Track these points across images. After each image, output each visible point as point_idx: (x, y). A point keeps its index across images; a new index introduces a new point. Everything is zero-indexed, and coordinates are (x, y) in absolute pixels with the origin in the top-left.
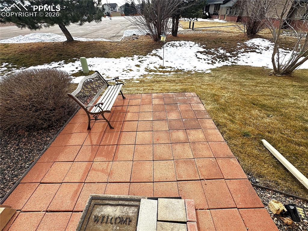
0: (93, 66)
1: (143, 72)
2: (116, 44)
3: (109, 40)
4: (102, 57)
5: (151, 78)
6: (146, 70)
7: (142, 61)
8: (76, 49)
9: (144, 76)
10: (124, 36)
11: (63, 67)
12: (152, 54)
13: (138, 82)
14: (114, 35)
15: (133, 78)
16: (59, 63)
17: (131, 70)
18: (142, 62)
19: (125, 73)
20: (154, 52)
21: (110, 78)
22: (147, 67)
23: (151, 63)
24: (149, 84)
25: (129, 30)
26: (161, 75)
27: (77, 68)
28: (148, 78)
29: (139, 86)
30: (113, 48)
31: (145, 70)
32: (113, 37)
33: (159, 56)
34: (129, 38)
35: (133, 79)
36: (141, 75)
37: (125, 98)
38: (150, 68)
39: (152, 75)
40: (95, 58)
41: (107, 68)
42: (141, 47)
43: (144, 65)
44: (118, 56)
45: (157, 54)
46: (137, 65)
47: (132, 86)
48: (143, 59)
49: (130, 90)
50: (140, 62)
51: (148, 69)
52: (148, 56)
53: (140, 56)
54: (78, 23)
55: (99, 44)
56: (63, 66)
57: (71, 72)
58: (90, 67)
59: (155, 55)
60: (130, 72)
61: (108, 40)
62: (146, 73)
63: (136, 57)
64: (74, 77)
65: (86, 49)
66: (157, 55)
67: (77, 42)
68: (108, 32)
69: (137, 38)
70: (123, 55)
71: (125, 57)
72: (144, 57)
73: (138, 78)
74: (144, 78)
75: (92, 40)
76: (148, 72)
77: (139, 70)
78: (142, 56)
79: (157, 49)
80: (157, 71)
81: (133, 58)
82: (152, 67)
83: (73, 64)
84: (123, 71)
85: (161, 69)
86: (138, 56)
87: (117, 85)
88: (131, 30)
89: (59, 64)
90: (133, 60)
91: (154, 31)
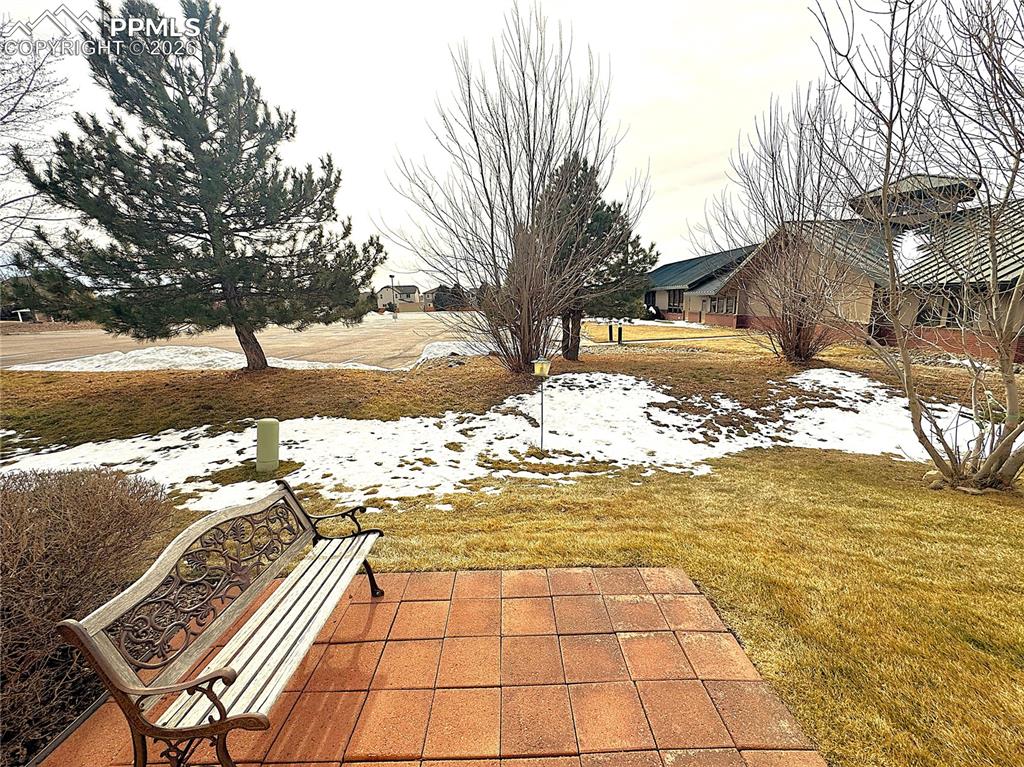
0: (301, 445)
1: (470, 469)
2: (394, 378)
3: (376, 368)
4: (338, 417)
5: (498, 492)
6: (484, 461)
7: (471, 429)
8: (263, 390)
9: (474, 484)
10: (424, 356)
11: (196, 446)
12: (502, 407)
13: (449, 508)
14: (397, 353)
15: (432, 492)
16: (186, 434)
17: (428, 462)
18: (470, 433)
19: (405, 471)
20: (510, 402)
21: (348, 490)
22: (485, 453)
23: (502, 439)
24: (489, 521)
25: (440, 343)
26: (535, 483)
27: (240, 452)
28: (489, 491)
29: (449, 531)
30: (382, 390)
31: (475, 462)
32: (390, 358)
33: (526, 417)
34: (437, 362)
35: (430, 495)
36: (464, 482)
37: (382, 593)
38: (494, 456)
39: (501, 481)
40: (316, 418)
41: (345, 454)
42: (471, 388)
43: (475, 446)
44: (391, 415)
45: (521, 408)
46: (452, 443)
47: (424, 528)
48: (473, 424)
49: (412, 551)
50: (463, 432)
51: (490, 457)
52: (489, 414)
53: (465, 415)
54: (293, 326)
55: (340, 378)
56: (196, 442)
57: (214, 467)
58: (290, 448)
59: (514, 412)
60: (424, 468)
61: (373, 368)
62: (482, 473)
63: (450, 416)
64: (216, 485)
65: (296, 390)
66: (522, 414)
67: (275, 370)
68: (379, 348)
69: (460, 364)
70: (410, 411)
71: (414, 417)
72: (478, 417)
73: (451, 490)
74: (474, 493)
75: (322, 366)
76: (489, 471)
77: (458, 462)
78: (471, 415)
79: (521, 395)
80: (521, 466)
81: (443, 420)
82: (502, 451)
83: (236, 437)
84: (399, 466)
85: (534, 460)
86: (457, 415)
87: (355, 535)
88: (446, 343)
89: (188, 438)
90: (440, 427)
91: (510, 345)
